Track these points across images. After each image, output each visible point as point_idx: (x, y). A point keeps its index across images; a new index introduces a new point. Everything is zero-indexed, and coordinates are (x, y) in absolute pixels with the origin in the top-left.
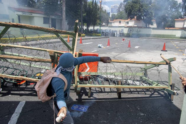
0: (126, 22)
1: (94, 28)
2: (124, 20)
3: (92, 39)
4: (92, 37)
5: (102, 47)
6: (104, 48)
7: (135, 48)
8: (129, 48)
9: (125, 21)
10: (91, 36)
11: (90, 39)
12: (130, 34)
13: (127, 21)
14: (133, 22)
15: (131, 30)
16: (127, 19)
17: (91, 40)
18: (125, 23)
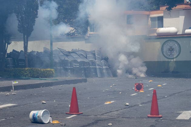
0: (153, 19)
1: (26, 47)
2: (147, 13)
3: (17, 88)
4: (15, 83)
5: (47, 120)
6: (56, 122)
7: (180, 117)
8: (153, 121)
9: (148, 15)
10: (16, 77)
11: (8, 89)
12: (168, 62)
13: (155, 14)
14: (182, 18)
15: (171, 50)
16: (158, 9)
17: (13, 92)
18: (150, 22)
